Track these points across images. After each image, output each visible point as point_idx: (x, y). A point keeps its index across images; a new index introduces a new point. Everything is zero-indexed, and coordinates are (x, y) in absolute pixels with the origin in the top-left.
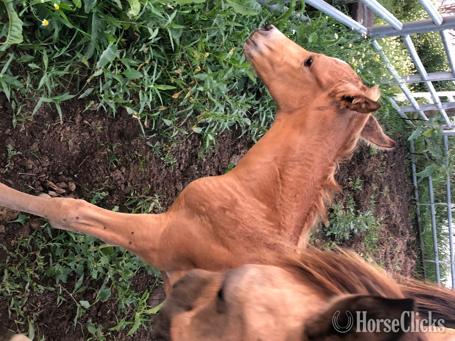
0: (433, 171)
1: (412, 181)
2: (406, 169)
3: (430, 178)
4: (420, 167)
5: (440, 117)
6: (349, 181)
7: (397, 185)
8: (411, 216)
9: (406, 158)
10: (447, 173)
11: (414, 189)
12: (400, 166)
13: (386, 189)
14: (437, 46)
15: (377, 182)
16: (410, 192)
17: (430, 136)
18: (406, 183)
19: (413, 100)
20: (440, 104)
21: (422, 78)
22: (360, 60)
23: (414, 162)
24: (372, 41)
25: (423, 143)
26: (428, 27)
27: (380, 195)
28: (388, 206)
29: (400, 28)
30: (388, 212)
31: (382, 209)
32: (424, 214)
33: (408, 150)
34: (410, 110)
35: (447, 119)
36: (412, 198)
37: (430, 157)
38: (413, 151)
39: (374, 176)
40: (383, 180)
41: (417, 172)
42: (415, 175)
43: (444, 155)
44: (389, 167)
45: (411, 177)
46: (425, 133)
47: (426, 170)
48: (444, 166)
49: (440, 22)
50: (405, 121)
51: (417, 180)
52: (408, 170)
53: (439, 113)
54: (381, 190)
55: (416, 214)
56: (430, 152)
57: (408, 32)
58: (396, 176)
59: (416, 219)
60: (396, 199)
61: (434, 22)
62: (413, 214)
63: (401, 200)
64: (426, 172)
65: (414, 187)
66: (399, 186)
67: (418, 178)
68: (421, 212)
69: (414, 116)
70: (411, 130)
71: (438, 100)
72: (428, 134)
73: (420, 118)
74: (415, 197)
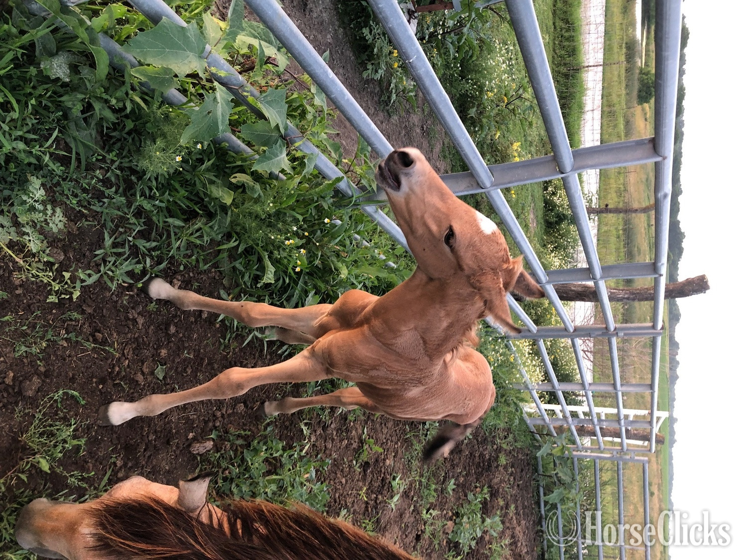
0: (561, 497)
1: (539, 508)
2: (533, 492)
3: (559, 506)
4: (548, 490)
5: (570, 434)
6: (476, 487)
7: (523, 509)
8: (538, 550)
9: (534, 479)
10: (577, 500)
11: (541, 517)
12: (527, 486)
13: (513, 507)
14: (567, 365)
15: (504, 498)
16: (537, 520)
17: (559, 454)
18: (533, 509)
19: (544, 411)
20: (570, 419)
21: (553, 387)
22: (498, 355)
23: (541, 484)
24: (508, 341)
25: (552, 465)
26: (561, 333)
27: (506, 514)
28: (514, 528)
29: (535, 332)
30: (513, 537)
31: (508, 531)
32: (552, 550)
33: (536, 470)
34: (540, 422)
35: (578, 438)
36: (539, 528)
37: (559, 481)
38: (541, 472)
39: (501, 490)
40: (509, 497)
41: (545, 496)
42: (543, 498)
43: (573, 480)
44: (516, 484)
45: (538, 503)
46: (554, 452)
47: (555, 494)
48: (573, 491)
49: (572, 330)
50: (533, 436)
51: (545, 506)
52: (535, 494)
53: (569, 429)
54: (507, 508)
55: (542, 549)
56: (560, 475)
57: (541, 336)
58: (523, 496)
59: (543, 555)
60: (523, 522)
61: (566, 329)
62: (539, 549)
63: (527, 528)
64: (553, 497)
65: (541, 515)
66: (526, 510)
67: (546, 503)
68: (548, 547)
69: (543, 432)
70: (539, 447)
71: (568, 414)
72: (557, 452)
73: (549, 434)
74: (542, 527)
